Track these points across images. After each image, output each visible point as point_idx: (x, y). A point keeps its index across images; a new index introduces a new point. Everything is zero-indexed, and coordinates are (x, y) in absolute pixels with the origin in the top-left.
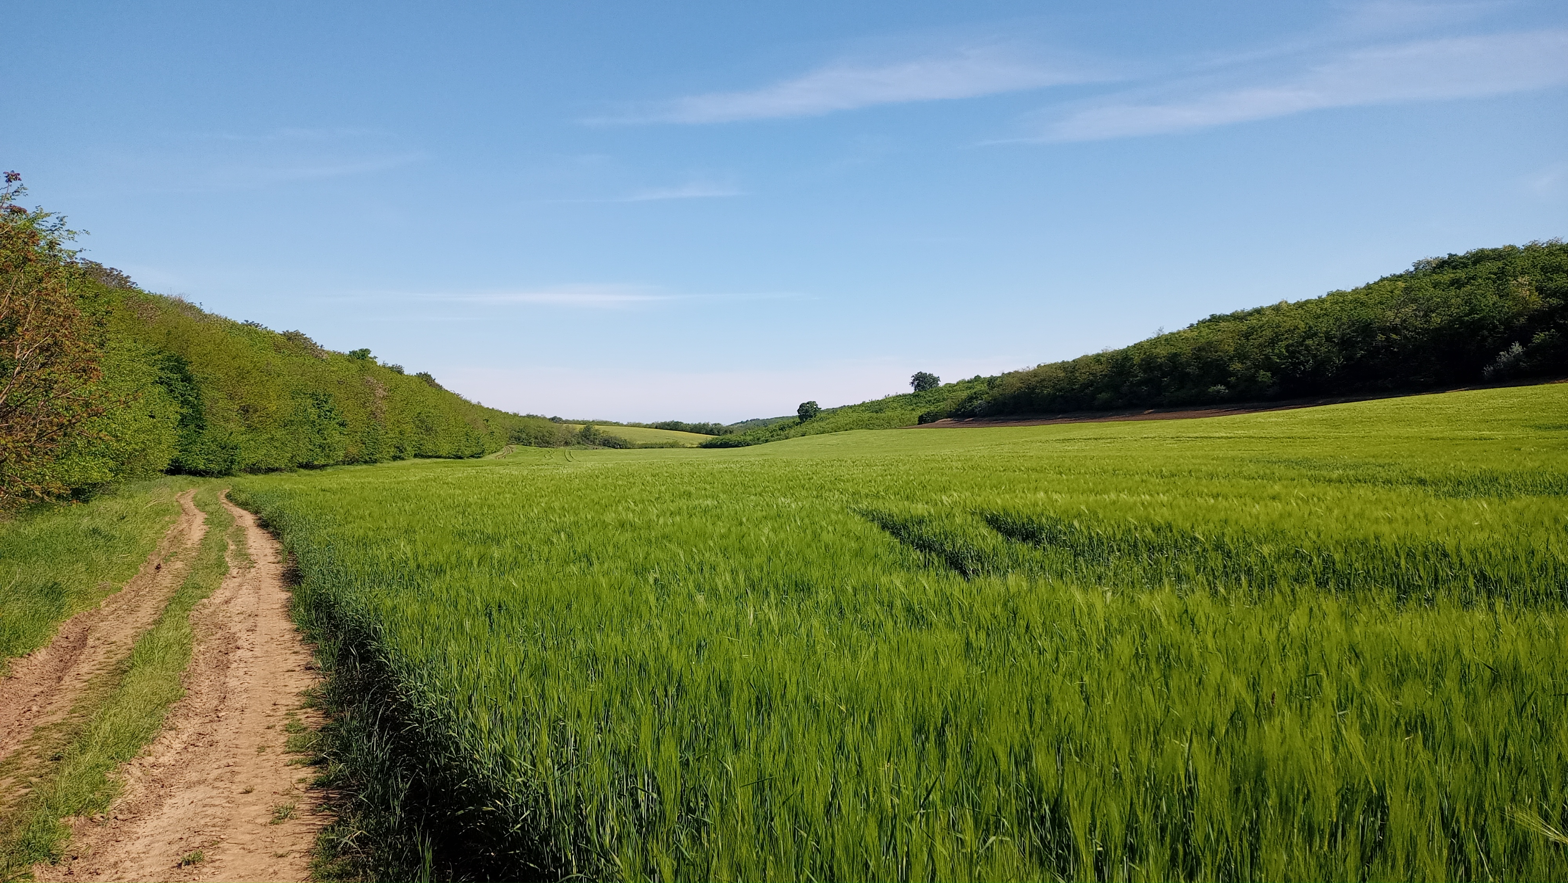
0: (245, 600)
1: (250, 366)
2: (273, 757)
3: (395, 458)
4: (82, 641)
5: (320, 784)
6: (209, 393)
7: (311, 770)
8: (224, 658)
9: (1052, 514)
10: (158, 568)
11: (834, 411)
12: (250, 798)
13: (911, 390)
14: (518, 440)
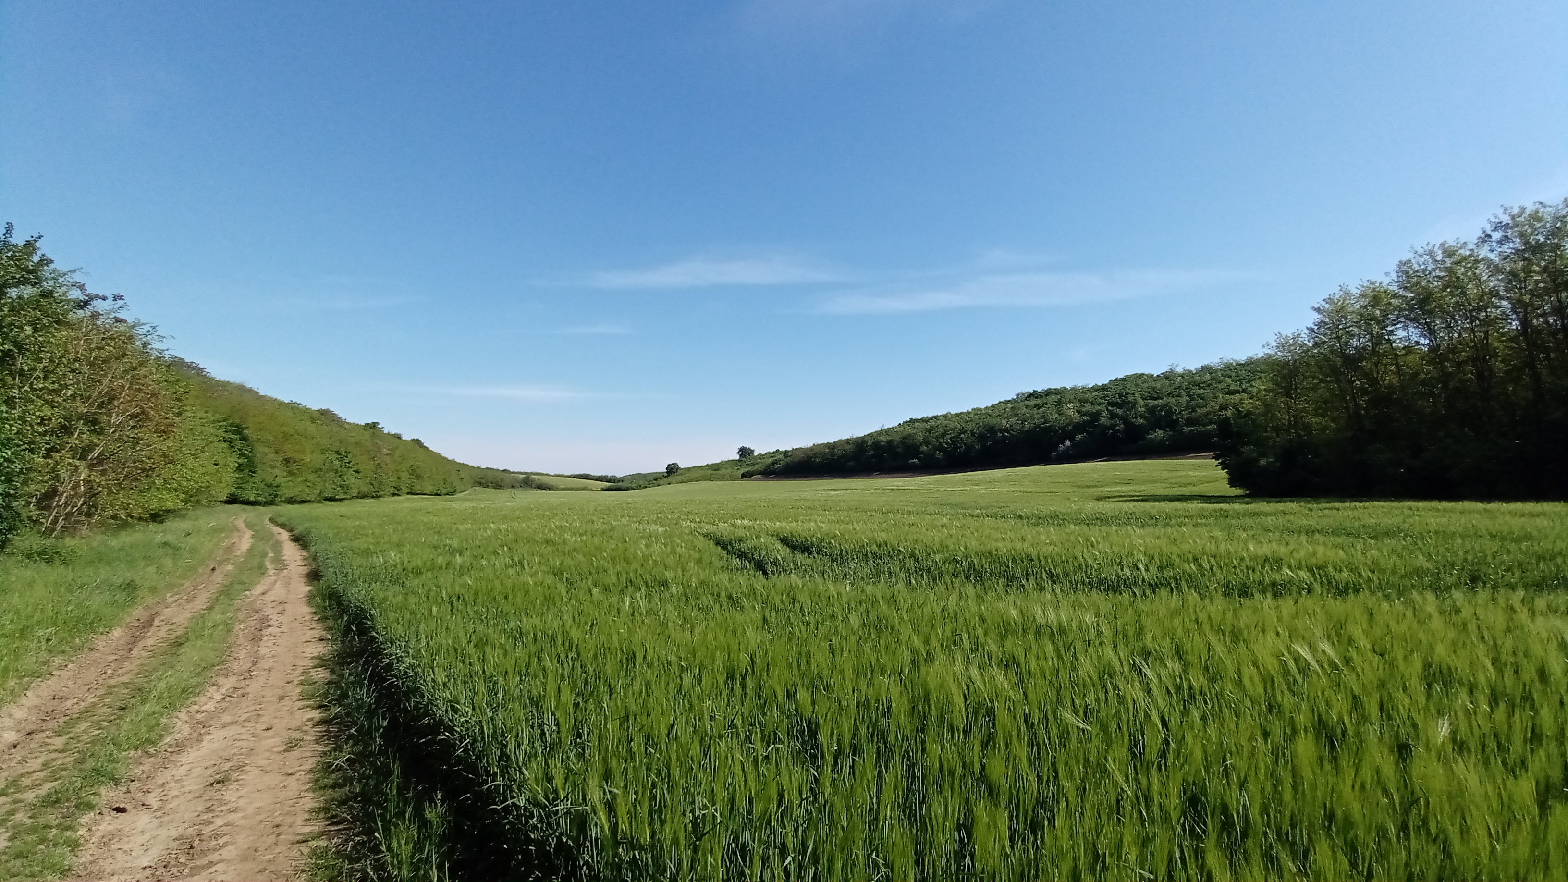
0: (278, 592)
1: (292, 431)
2: (290, 703)
3: (394, 495)
4: (150, 623)
5: (323, 722)
6: (260, 449)
7: (319, 711)
8: (258, 633)
9: (819, 536)
10: (213, 569)
11: (689, 469)
12: (270, 733)
13: (737, 457)
14: (480, 484)
